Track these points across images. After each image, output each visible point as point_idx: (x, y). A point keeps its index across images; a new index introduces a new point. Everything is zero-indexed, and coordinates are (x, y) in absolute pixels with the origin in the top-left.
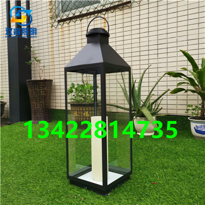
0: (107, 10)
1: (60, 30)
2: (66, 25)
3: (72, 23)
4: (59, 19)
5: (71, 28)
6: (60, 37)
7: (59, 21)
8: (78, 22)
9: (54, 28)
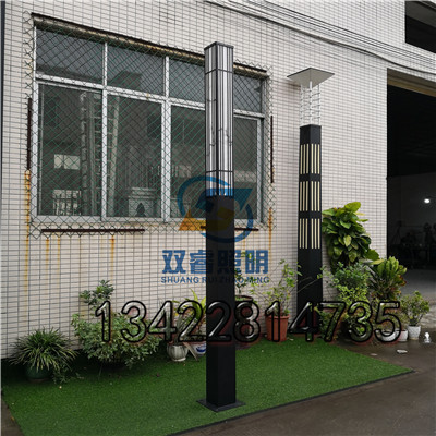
0: (116, 231)
1: (44, 242)
2: (54, 237)
3: (65, 236)
4: (44, 227)
5: (63, 242)
6: (44, 252)
7: (43, 231)
8: (75, 236)
9: (32, 238)
